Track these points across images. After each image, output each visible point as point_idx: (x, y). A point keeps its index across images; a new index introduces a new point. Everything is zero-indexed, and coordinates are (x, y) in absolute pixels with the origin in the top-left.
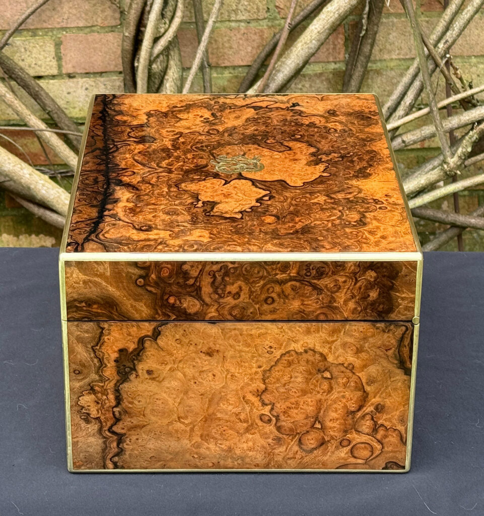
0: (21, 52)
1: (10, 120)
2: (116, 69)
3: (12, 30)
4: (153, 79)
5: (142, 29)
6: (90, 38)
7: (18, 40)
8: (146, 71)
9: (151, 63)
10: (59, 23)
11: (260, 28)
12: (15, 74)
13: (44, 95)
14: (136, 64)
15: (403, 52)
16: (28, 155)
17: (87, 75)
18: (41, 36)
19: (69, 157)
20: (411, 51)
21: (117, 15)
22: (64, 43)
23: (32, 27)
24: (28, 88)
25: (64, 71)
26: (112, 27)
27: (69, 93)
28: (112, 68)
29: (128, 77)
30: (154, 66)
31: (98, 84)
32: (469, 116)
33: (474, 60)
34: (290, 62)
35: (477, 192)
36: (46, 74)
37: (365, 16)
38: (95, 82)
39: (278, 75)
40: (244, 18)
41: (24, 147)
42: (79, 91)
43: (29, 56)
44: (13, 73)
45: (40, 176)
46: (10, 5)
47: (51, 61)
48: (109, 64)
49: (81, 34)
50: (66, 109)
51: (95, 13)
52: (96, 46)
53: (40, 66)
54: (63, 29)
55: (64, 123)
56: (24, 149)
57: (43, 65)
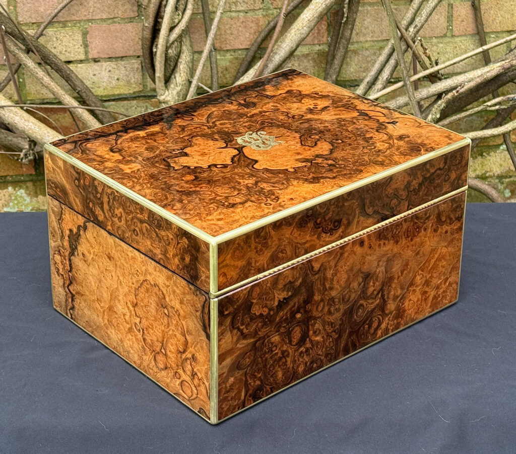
0: (53, 41)
1: (44, 99)
2: (135, 54)
3: (46, 23)
4: (169, 62)
5: (159, 20)
6: (112, 28)
7: (50, 31)
8: (164, 55)
9: (167, 48)
10: (85, 16)
11: (256, 17)
12: (50, 60)
13: (75, 77)
14: (154, 50)
15: (376, 35)
16: (60, 128)
17: (110, 60)
18: (69, 27)
20: (382, 34)
21: (135, 8)
22: (90, 32)
23: (62, 20)
24: (61, 72)
25: (90, 57)
26: (131, 18)
27: (94, 75)
28: (131, 53)
29: (147, 61)
30: (170, 51)
31: (119, 67)
32: (435, 88)
33: (435, 40)
34: (285, 45)
36: (75, 59)
37: (346, 6)
38: (116, 65)
39: (275, 56)
40: (243, 9)
41: (57, 121)
42: (103, 73)
43: (60, 44)
44: (48, 59)
47: (79, 48)
48: (128, 50)
49: (105, 24)
50: (92, 88)
51: (116, 7)
52: (117, 34)
53: (70, 53)
54: (89, 20)
55: (91, 100)
56: (57, 123)
57: (73, 52)
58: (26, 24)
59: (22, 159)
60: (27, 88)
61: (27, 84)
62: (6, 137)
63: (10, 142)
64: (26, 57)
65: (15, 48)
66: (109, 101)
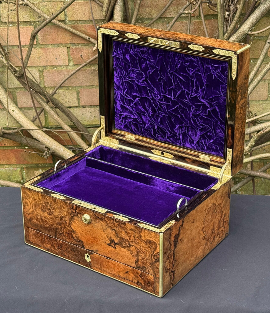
0: (62, 96)
1: (57, 126)
3: (58, 87)
6: (92, 90)
7: (61, 91)
10: (78, 84)
12: (59, 106)
13: (72, 115)
16: (65, 141)
17: (91, 107)
18: (70, 89)
19: (81, 143)
22: (81, 93)
23: (67, 86)
24: (64, 112)
25: (81, 105)
27: (83, 114)
32: (255, 128)
35: (263, 160)
36: (73, 106)
38: (94, 109)
41: (64, 137)
42: (87, 113)
43: (65, 98)
44: (58, 106)
45: (68, 151)
46: (57, 76)
47: (75, 100)
49: (88, 89)
50: (82, 121)
52: (95, 94)
53: (70, 102)
54: (80, 86)
55: (80, 127)
56: (64, 138)
57: (72, 102)
58: (49, 87)
59: (44, 156)
60: (49, 120)
61: (49, 118)
62: (37, 144)
63: (39, 147)
64: (46, 105)
65: (40, 100)
66: (90, 127)
